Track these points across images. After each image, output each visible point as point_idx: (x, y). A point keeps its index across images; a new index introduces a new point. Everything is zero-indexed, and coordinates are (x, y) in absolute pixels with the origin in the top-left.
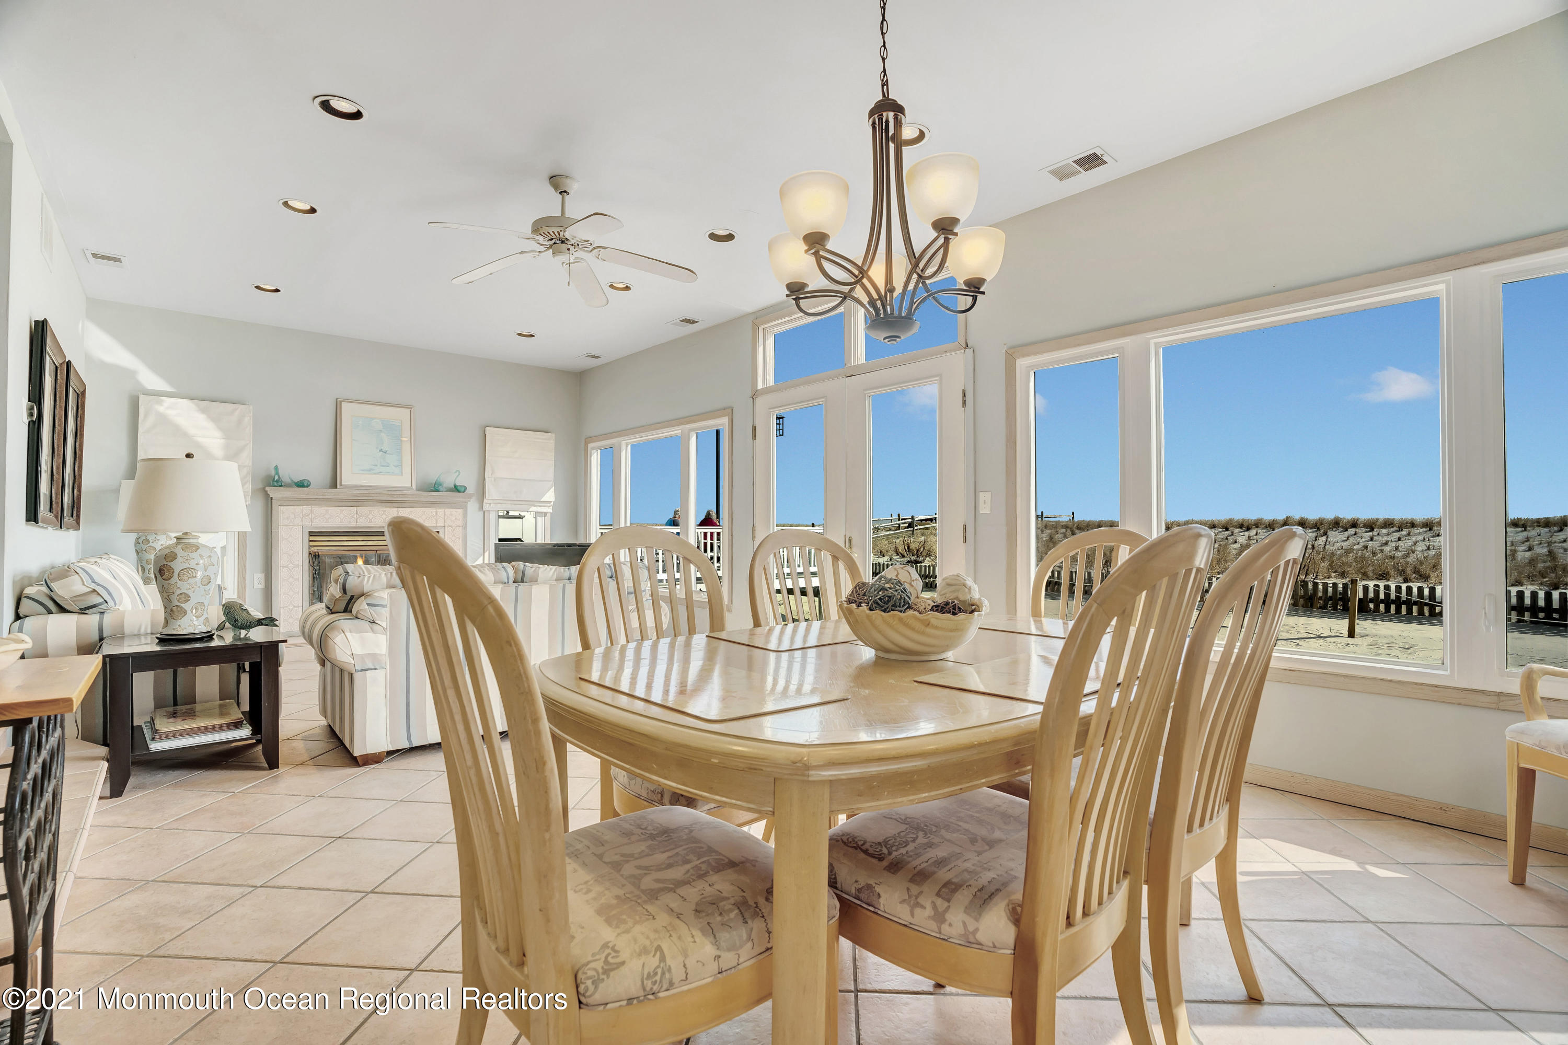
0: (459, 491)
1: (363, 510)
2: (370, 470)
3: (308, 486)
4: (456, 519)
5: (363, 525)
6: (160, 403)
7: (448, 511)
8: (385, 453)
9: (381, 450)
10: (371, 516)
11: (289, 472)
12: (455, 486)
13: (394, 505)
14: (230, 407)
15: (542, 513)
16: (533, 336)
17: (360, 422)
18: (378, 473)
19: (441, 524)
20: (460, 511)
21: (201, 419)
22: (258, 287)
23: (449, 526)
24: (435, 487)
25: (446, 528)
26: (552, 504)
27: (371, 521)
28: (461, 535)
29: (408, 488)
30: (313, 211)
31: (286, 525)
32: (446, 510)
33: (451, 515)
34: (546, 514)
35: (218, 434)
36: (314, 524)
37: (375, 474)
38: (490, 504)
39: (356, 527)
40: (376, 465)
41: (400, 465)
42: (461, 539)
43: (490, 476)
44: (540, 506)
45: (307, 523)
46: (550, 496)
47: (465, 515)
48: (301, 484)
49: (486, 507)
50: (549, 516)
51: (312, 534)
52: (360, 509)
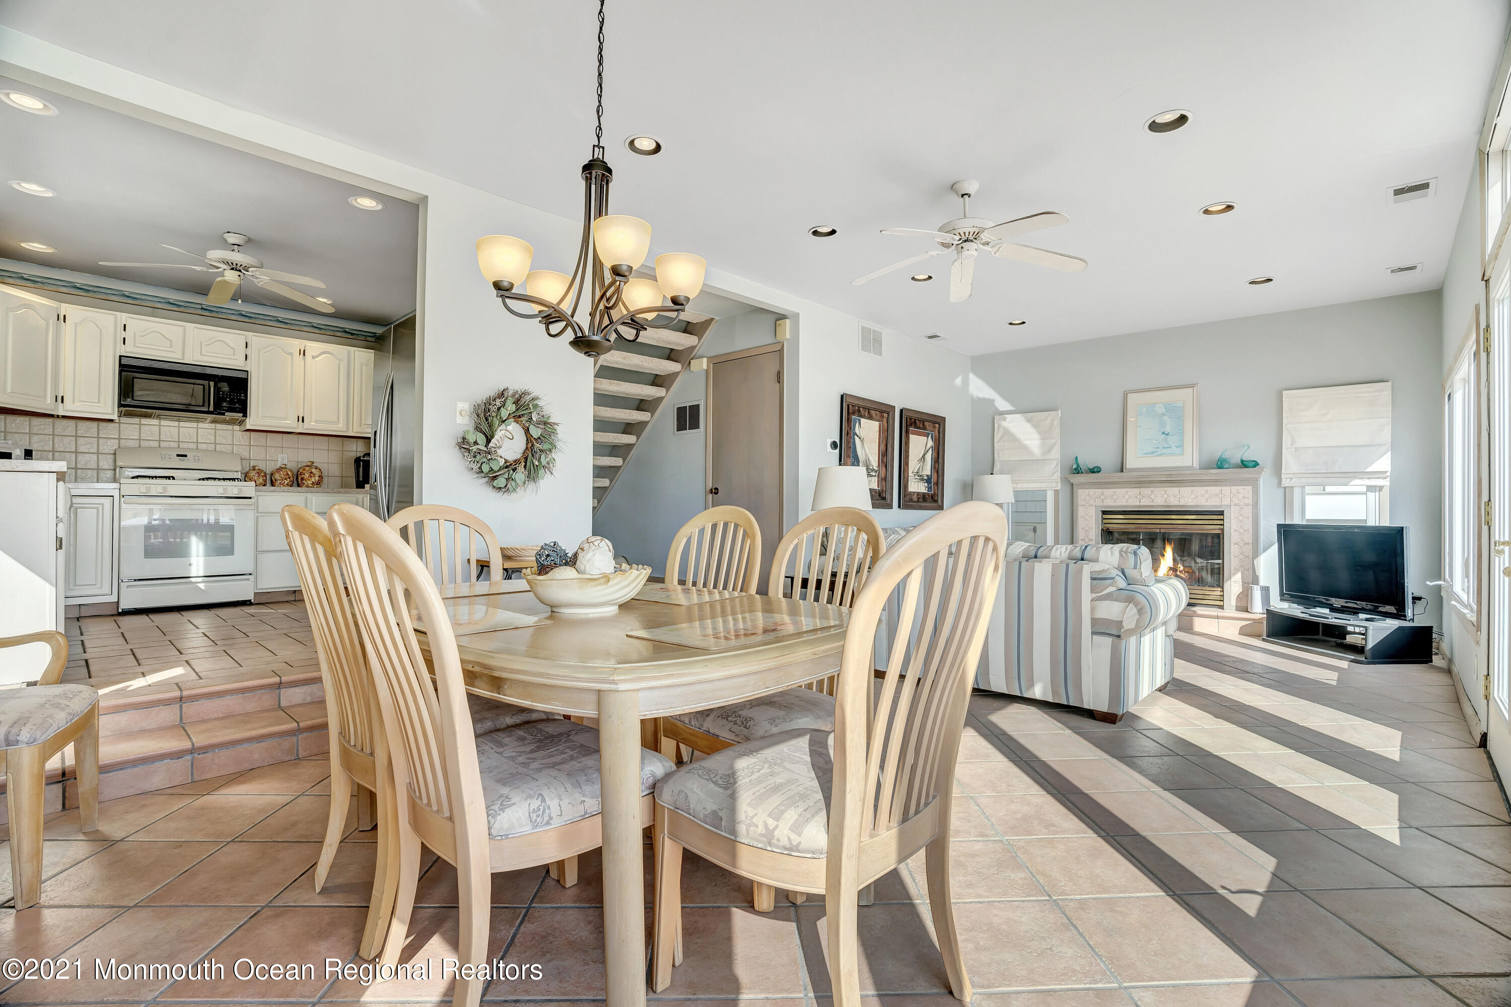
0: (1246, 467)
1: (1146, 491)
2: (1152, 453)
3: (1099, 472)
4: (1244, 497)
5: (1145, 504)
6: (1005, 419)
7: (1234, 489)
8: (1167, 435)
9: (1163, 433)
10: (1153, 496)
11: (1087, 461)
12: (1242, 461)
13: (1175, 484)
14: (1047, 413)
15: (1375, 486)
16: (1271, 280)
17: (1144, 410)
18: (1160, 455)
19: (1226, 502)
20: (1249, 488)
21: (1028, 427)
22: (1011, 324)
23: (1236, 505)
24: (1221, 464)
25: (1232, 507)
26: (1388, 474)
27: (1153, 501)
28: (1250, 516)
29: (1190, 467)
30: (930, 278)
31: (1083, 506)
32: (1232, 488)
33: (1238, 493)
34: (1381, 488)
35: (1037, 436)
36: (1105, 504)
37: (1156, 456)
38: (1291, 479)
39: (1140, 506)
40: (1158, 448)
41: (1181, 446)
42: (1251, 518)
43: (1289, 446)
44: (1369, 478)
45: (1099, 503)
46: (1384, 463)
47: (1256, 493)
48: (1095, 470)
49: (1286, 483)
50: (1386, 492)
51: (1104, 513)
52: (1143, 490)
